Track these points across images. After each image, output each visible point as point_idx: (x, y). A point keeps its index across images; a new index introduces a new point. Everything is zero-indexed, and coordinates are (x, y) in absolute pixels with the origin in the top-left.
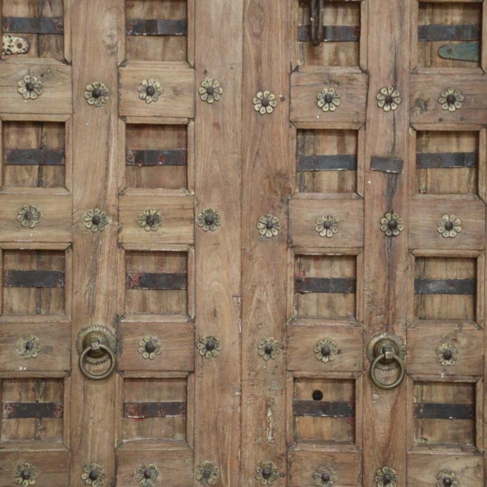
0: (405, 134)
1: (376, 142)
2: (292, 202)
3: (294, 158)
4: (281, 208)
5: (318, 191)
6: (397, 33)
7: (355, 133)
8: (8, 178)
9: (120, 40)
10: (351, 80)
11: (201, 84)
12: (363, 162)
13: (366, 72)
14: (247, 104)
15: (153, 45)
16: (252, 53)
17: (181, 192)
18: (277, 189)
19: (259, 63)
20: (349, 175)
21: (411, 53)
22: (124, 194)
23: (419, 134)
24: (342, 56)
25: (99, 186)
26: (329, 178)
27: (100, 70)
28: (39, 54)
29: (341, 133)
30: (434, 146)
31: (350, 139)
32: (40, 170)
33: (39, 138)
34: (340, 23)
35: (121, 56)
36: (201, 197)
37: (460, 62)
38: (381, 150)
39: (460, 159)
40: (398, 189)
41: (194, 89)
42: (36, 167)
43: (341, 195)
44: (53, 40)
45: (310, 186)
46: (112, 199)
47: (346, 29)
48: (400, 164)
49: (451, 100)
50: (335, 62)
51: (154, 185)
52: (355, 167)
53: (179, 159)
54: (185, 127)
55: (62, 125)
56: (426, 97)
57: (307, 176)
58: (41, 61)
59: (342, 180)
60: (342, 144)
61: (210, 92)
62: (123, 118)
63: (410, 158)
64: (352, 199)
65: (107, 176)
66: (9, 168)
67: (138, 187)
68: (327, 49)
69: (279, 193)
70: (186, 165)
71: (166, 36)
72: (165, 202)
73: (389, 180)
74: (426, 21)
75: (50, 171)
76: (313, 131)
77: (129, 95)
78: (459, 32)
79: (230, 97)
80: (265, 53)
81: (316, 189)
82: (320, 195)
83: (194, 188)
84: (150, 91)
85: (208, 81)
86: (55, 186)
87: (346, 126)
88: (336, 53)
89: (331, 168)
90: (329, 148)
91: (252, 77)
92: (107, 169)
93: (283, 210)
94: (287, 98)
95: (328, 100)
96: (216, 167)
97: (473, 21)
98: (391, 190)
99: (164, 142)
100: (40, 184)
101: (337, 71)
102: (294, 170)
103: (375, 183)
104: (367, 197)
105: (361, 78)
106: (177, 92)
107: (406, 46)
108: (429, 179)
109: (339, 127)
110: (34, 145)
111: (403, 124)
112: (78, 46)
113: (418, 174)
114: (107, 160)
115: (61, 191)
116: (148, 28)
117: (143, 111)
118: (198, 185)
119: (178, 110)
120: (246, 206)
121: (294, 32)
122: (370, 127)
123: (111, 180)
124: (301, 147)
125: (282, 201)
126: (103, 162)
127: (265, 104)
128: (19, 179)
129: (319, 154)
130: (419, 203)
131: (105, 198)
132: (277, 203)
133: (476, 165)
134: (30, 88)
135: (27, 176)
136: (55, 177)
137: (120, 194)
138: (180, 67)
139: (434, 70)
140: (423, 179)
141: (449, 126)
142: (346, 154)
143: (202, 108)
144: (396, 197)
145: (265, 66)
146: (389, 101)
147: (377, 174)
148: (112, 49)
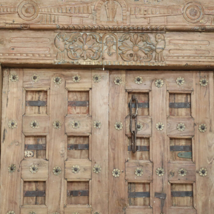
0: (167, 184)
1: (156, 187)
2: (127, 209)
3: (127, 193)
4: (123, 211)
5: (136, 205)
6: (162, 149)
7: (149, 184)
8: (25, 201)
9: (65, 152)
10: (147, 165)
11: (94, 166)
12: (152, 194)
13: (152, 162)
14: (110, 174)
15: (77, 153)
16: (112, 155)
17: (87, 206)
18: (121, 204)
19: (114, 159)
20: (147, 199)
21: (168, 155)
22: (66, 207)
23: (172, 184)
24: (144, 156)
25: (57, 204)
26: (140, 200)
27: (58, 162)
28: (37, 157)
29: (144, 184)
30: (177, 189)
31: (147, 186)
32: (36, 199)
33: (36, 187)
34: (143, 145)
35: (66, 157)
36: (94, 208)
37: (185, 159)
38: (158, 190)
39: (187, 194)
40: (164, 205)
41: (91, 168)
42: (35, 197)
43: (144, 207)
44: (42, 152)
45: (133, 203)
46: (62, 209)
47: (145, 147)
48: (165, 195)
49: (182, 172)
50: (141, 158)
51: (77, 203)
52: (149, 196)
53: (86, 194)
54: (88, 182)
55: (44, 182)
56: (173, 171)
57: (132, 199)
58: (38, 160)
59: (145, 201)
60: (144, 188)
61: (97, 169)
62: (66, 179)
63: (169, 193)
64: (148, 208)
65: (60, 200)
66: (25, 198)
67: (71, 204)
68: (138, 154)
69: (122, 206)
70: (88, 196)
71: (81, 150)
72: (81, 209)
73: (161, 201)
74: (173, 144)
75: (40, 199)
76: (134, 183)
77: (68, 171)
78: (184, 148)
79: (104, 171)
80: (116, 156)
81: (135, 204)
82: (137, 207)
83: (91, 204)
84: (76, 170)
85: (96, 166)
86: (41, 204)
87: (146, 181)
88: (141, 155)
89: (141, 196)
90: (140, 189)
91: (112, 164)
92: (60, 198)
93: (124, 212)
94: (124, 171)
95: (139, 172)
96: (99, 197)
97: (189, 145)
98: (162, 205)
99: (80, 188)
100: (36, 203)
101: (142, 162)
102: (127, 197)
103: (156, 202)
104: (154, 207)
105: (150, 164)
106: (85, 170)
107: (166, 153)
108: (176, 201)
109: (143, 181)
110: (34, 189)
111: (166, 181)
112: (51, 153)
113: (172, 199)
114: (60, 194)
115: (44, 206)
116: (75, 147)
117: (74, 177)
118: (93, 203)
119: (86, 176)
120: (110, 211)
121: (126, 148)
122: (154, 182)
123: (62, 202)
124: (129, 189)
125: (123, 209)
126: (59, 195)
127: (116, 173)
128: (29, 202)
129: (136, 191)
130: (173, 210)
131: (59, 208)
132: (121, 210)
133: (192, 196)
134: (34, 169)
135: (31, 201)
136: (41, 201)
137: (65, 207)
138: (86, 161)
139: (176, 162)
140: (174, 201)
141: (182, 182)
142: (146, 191)
143: (94, 175)
144: (164, 208)
145: (116, 160)
146: (161, 172)
147: (157, 199)
148: (62, 155)
